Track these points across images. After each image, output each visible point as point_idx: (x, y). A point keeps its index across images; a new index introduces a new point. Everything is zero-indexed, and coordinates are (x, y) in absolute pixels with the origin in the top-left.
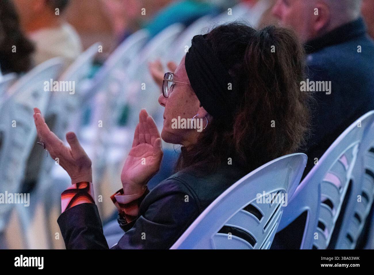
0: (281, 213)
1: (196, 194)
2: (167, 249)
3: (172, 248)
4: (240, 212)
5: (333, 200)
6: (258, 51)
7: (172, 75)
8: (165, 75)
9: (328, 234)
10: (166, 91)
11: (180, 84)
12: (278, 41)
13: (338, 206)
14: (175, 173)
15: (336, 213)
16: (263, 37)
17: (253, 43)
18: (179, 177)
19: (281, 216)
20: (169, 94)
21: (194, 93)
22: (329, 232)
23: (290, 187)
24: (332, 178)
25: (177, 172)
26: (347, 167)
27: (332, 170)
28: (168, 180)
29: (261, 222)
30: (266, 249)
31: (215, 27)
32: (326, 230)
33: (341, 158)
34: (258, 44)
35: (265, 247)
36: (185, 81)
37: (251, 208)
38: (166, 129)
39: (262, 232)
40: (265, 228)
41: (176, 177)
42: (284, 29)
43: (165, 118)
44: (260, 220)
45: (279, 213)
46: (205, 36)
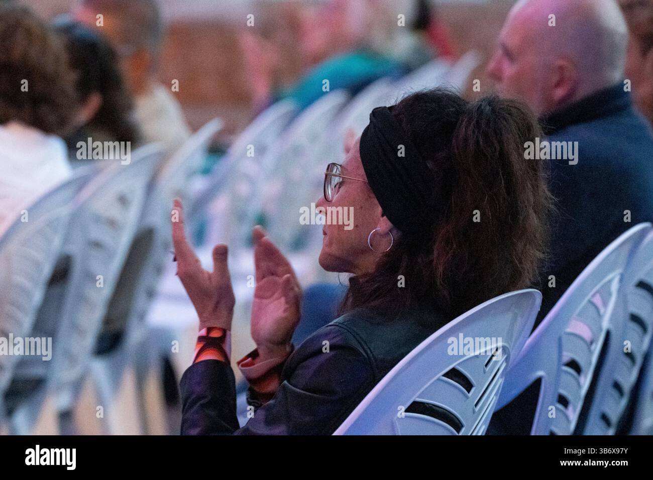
0: (501, 381)
1: (370, 351)
2: (328, 435)
3: (337, 433)
4: (439, 379)
5: (582, 362)
6: (474, 132)
7: (339, 167)
8: (329, 166)
9: (573, 414)
10: (329, 192)
11: (352, 181)
12: (505, 118)
13: (588, 371)
14: (339, 316)
15: (586, 381)
16: (482, 112)
17: (466, 120)
18: (345, 323)
19: (502, 386)
20: (333, 197)
21: (373, 195)
22: (574, 411)
23: (515, 342)
24: (579, 327)
25: (342, 315)
26: (602, 310)
27: (579, 315)
28: (327, 326)
29: (471, 396)
30: (480, 434)
31: (406, 96)
32: (570, 408)
33: (593, 296)
34: (474, 122)
35: (478, 432)
36: (359, 176)
37: (454, 374)
38: (327, 250)
39: (472, 410)
40: (476, 405)
41: (340, 323)
42: (512, 101)
43: (325, 234)
44: (469, 392)
45: (499, 381)
46: (391, 108)
